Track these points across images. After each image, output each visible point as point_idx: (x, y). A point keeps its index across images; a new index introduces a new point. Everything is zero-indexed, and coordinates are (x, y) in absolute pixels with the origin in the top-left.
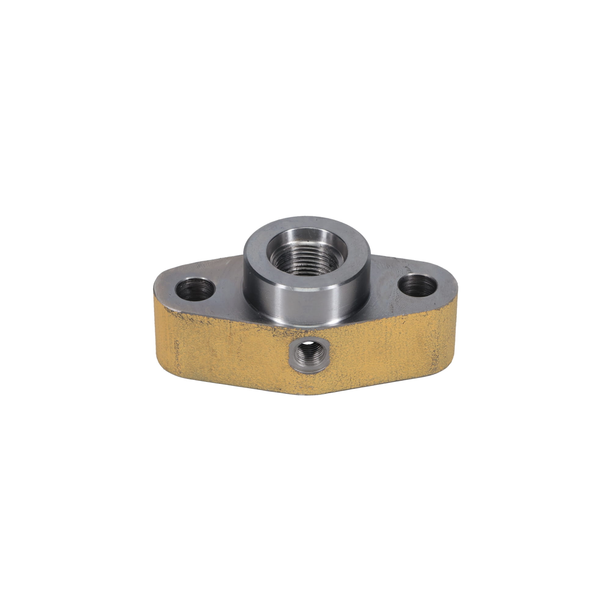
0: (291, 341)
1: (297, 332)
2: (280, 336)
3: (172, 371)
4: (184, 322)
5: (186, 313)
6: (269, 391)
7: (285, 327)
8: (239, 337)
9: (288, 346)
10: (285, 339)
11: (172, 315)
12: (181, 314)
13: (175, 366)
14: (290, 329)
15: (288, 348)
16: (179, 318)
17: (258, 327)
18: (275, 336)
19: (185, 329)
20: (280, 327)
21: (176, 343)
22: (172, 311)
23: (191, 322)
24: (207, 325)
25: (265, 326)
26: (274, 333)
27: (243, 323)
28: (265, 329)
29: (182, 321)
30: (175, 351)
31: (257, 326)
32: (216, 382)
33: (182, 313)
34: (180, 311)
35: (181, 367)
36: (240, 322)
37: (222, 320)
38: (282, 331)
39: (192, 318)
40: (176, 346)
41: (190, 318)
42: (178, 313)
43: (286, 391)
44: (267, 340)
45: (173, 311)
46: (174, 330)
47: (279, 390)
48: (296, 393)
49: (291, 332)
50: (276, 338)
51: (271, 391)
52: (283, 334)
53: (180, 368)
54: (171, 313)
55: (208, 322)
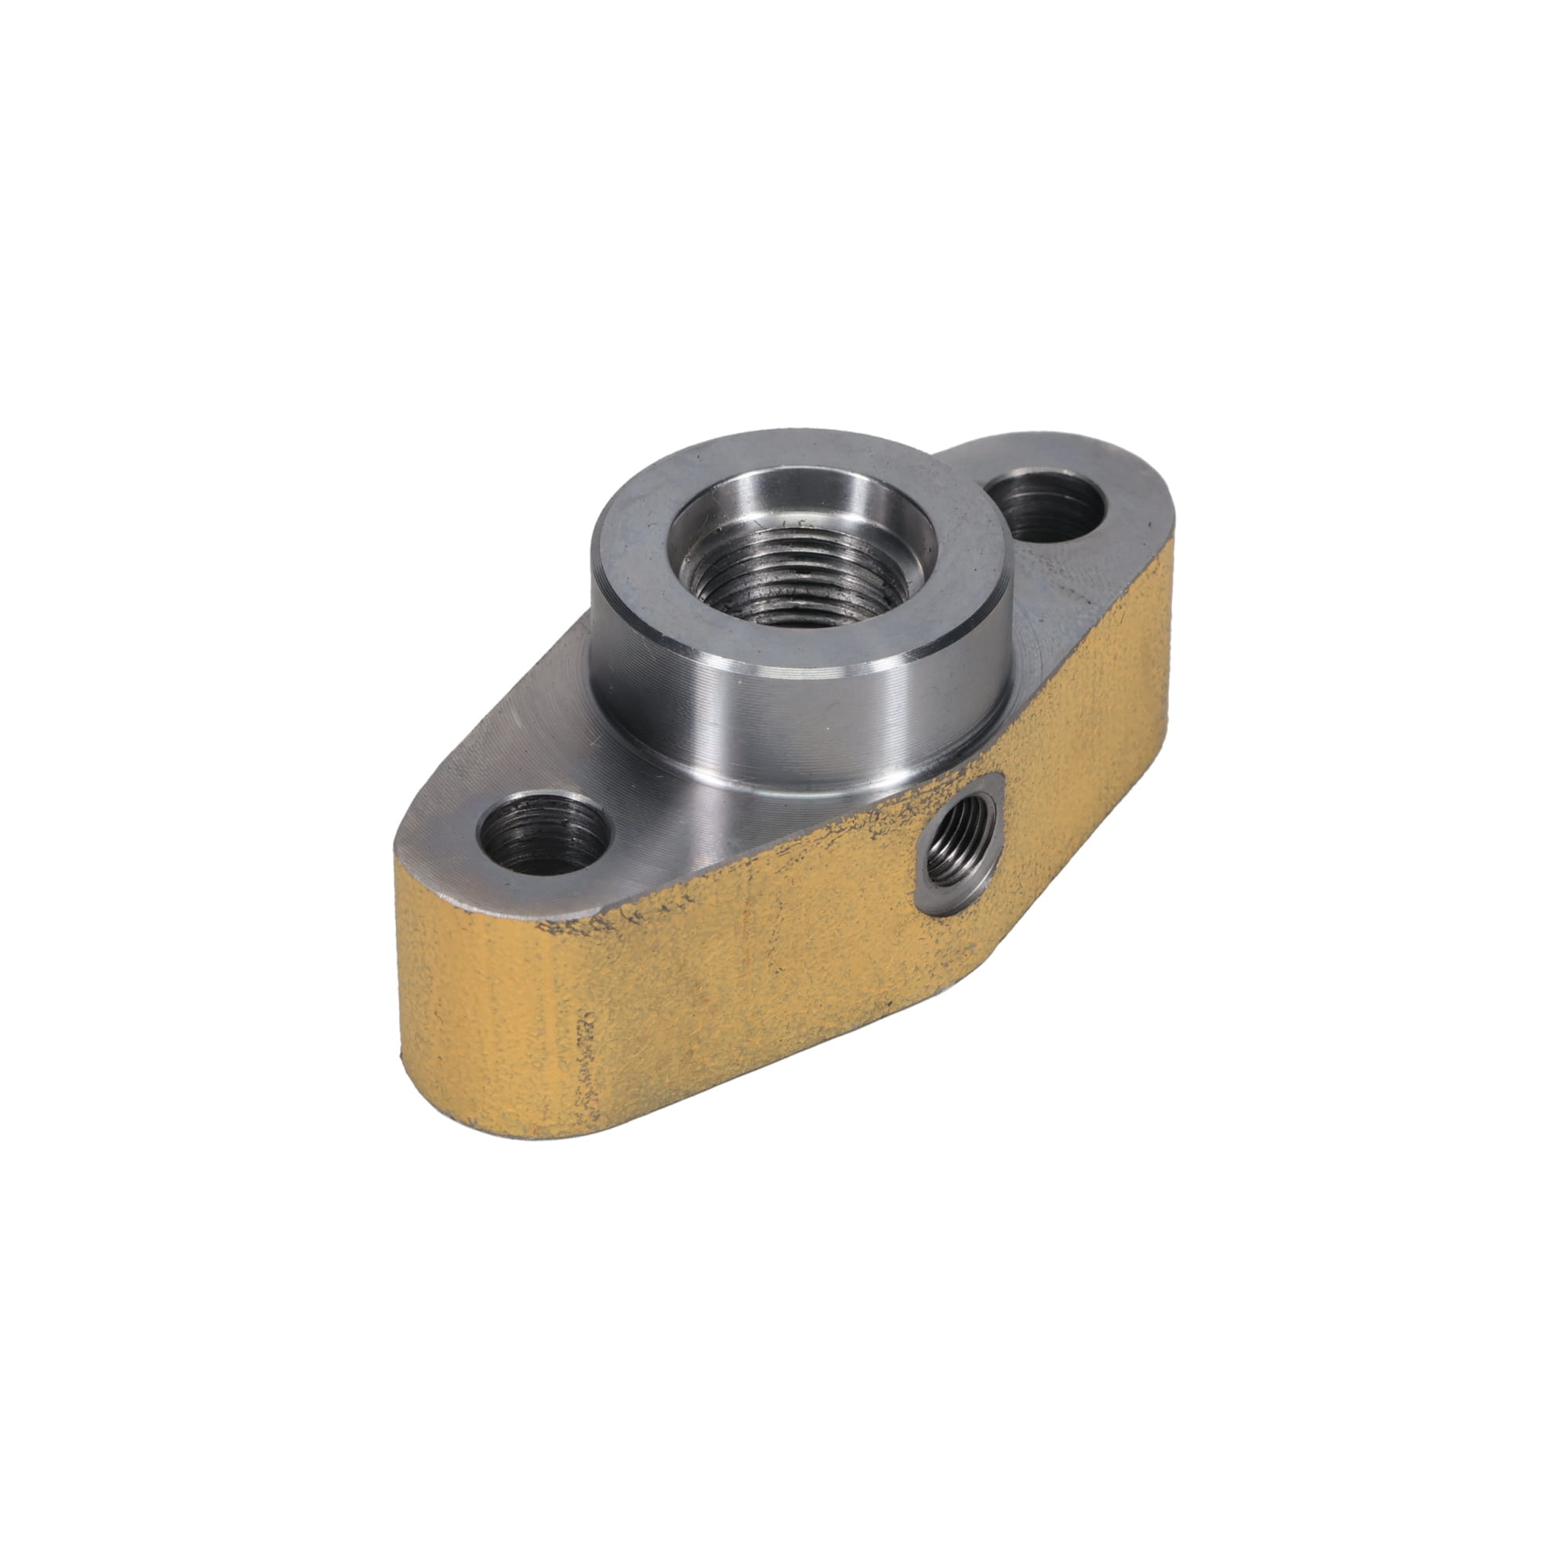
0: (922, 826)
1: (939, 787)
2: (893, 827)
3: (566, 1128)
4: (612, 938)
5: (617, 905)
6: (859, 1027)
7: (906, 791)
8: (773, 898)
9: (913, 848)
10: (908, 827)
11: (572, 937)
12: (604, 914)
13: (576, 1105)
14: (922, 788)
15: (914, 854)
16: (598, 933)
17: (831, 832)
18: (878, 837)
19: (615, 958)
20: (890, 798)
21: (582, 1024)
22: (568, 923)
23: (633, 926)
24: (679, 909)
25: (849, 820)
26: (877, 828)
27: (786, 846)
28: (849, 830)
29: (606, 937)
30: (578, 1053)
31: (828, 831)
32: (704, 1088)
33: (604, 911)
34: (598, 909)
35: (599, 1097)
36: (777, 847)
37: (726, 868)
38: (899, 807)
39: (635, 914)
40: (584, 1034)
41: (631, 915)
42: (594, 919)
43: (907, 1000)
44: (855, 861)
45: (575, 921)
46: (578, 984)
47: (887, 1007)
48: (932, 993)
49: (924, 797)
50: (882, 840)
51: (864, 1025)
52: (901, 815)
53: (597, 1100)
54: (568, 930)
55: (682, 897)
